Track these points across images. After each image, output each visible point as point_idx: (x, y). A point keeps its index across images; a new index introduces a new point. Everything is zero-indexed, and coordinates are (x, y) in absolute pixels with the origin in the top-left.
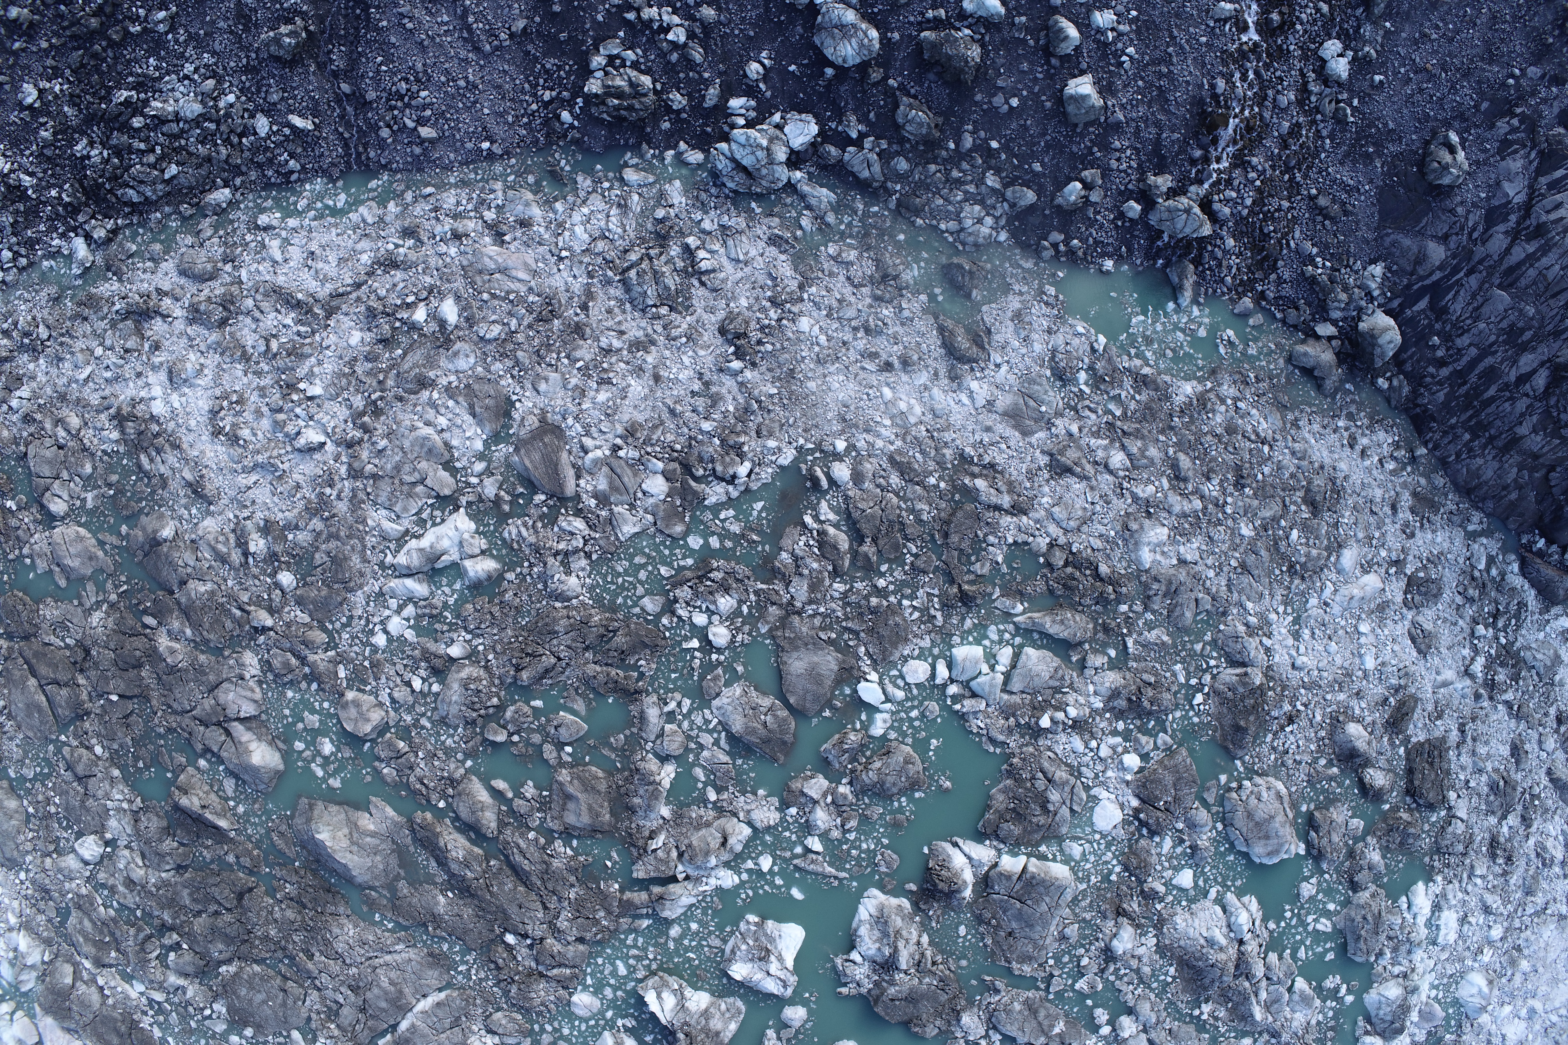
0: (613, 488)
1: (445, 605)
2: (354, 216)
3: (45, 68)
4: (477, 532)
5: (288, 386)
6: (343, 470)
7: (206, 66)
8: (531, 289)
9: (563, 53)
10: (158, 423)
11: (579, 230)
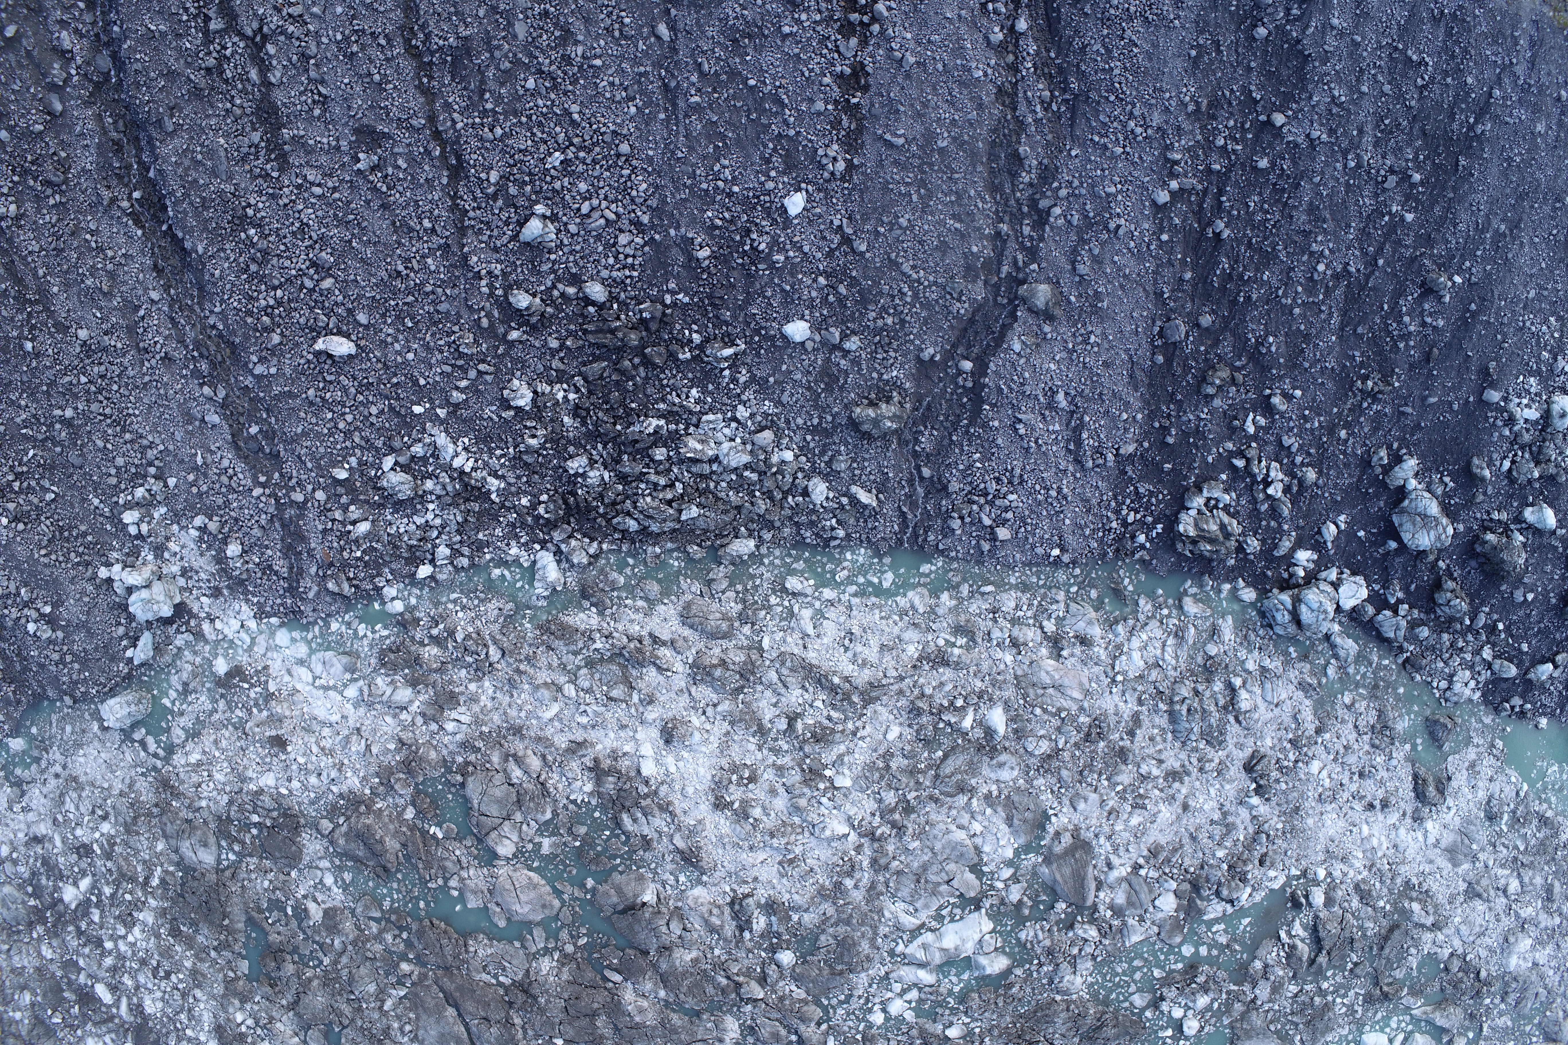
0: (1130, 903)
1: (950, 993)
2: (902, 601)
3: (548, 368)
4: (993, 931)
5: (811, 770)
6: (866, 864)
7: (766, 415)
8: (1082, 709)
9: (1160, 481)
10: (647, 783)
11: (1136, 655)
